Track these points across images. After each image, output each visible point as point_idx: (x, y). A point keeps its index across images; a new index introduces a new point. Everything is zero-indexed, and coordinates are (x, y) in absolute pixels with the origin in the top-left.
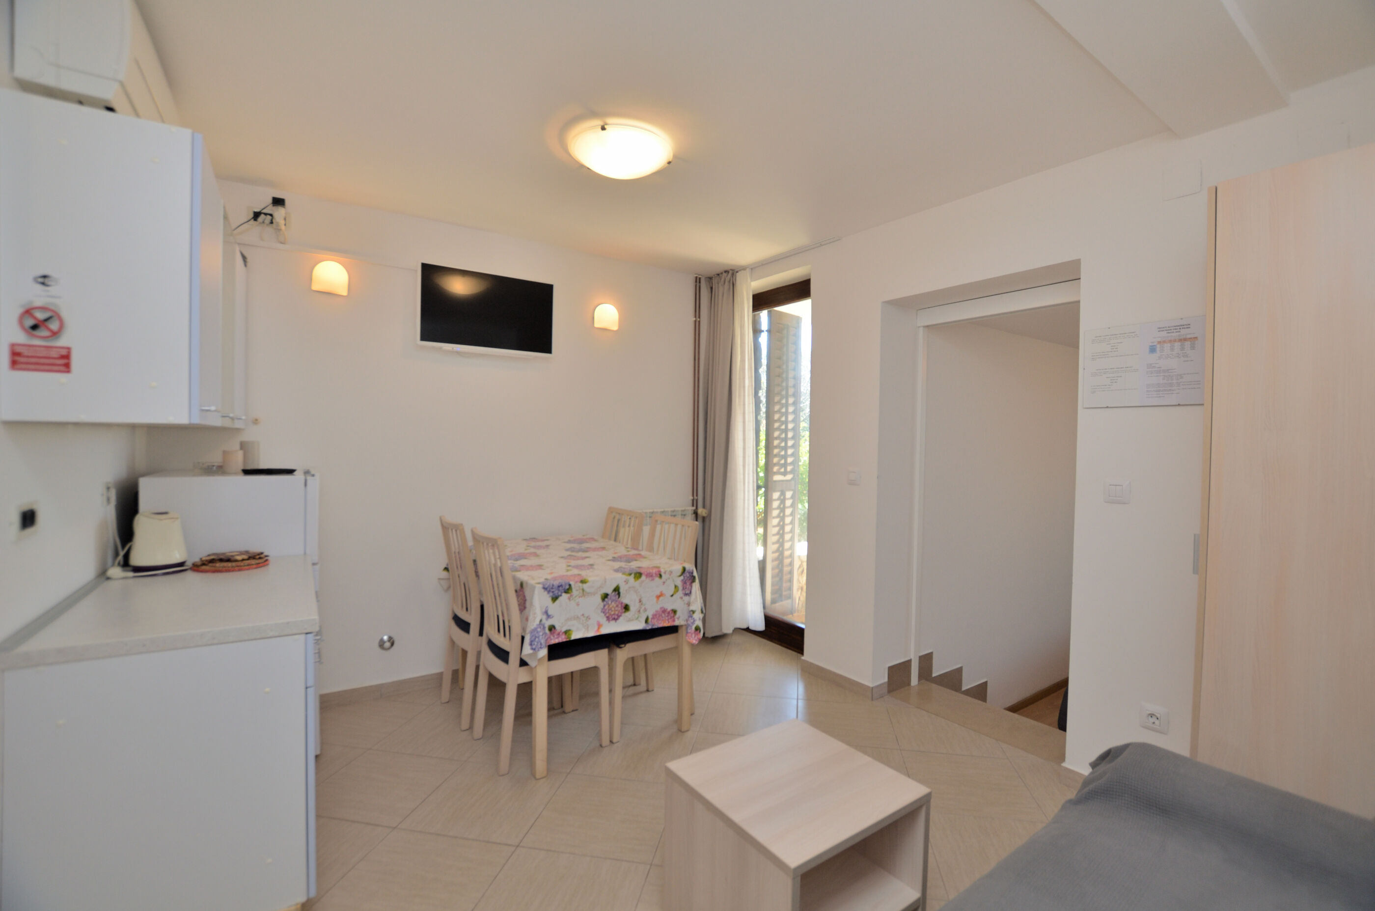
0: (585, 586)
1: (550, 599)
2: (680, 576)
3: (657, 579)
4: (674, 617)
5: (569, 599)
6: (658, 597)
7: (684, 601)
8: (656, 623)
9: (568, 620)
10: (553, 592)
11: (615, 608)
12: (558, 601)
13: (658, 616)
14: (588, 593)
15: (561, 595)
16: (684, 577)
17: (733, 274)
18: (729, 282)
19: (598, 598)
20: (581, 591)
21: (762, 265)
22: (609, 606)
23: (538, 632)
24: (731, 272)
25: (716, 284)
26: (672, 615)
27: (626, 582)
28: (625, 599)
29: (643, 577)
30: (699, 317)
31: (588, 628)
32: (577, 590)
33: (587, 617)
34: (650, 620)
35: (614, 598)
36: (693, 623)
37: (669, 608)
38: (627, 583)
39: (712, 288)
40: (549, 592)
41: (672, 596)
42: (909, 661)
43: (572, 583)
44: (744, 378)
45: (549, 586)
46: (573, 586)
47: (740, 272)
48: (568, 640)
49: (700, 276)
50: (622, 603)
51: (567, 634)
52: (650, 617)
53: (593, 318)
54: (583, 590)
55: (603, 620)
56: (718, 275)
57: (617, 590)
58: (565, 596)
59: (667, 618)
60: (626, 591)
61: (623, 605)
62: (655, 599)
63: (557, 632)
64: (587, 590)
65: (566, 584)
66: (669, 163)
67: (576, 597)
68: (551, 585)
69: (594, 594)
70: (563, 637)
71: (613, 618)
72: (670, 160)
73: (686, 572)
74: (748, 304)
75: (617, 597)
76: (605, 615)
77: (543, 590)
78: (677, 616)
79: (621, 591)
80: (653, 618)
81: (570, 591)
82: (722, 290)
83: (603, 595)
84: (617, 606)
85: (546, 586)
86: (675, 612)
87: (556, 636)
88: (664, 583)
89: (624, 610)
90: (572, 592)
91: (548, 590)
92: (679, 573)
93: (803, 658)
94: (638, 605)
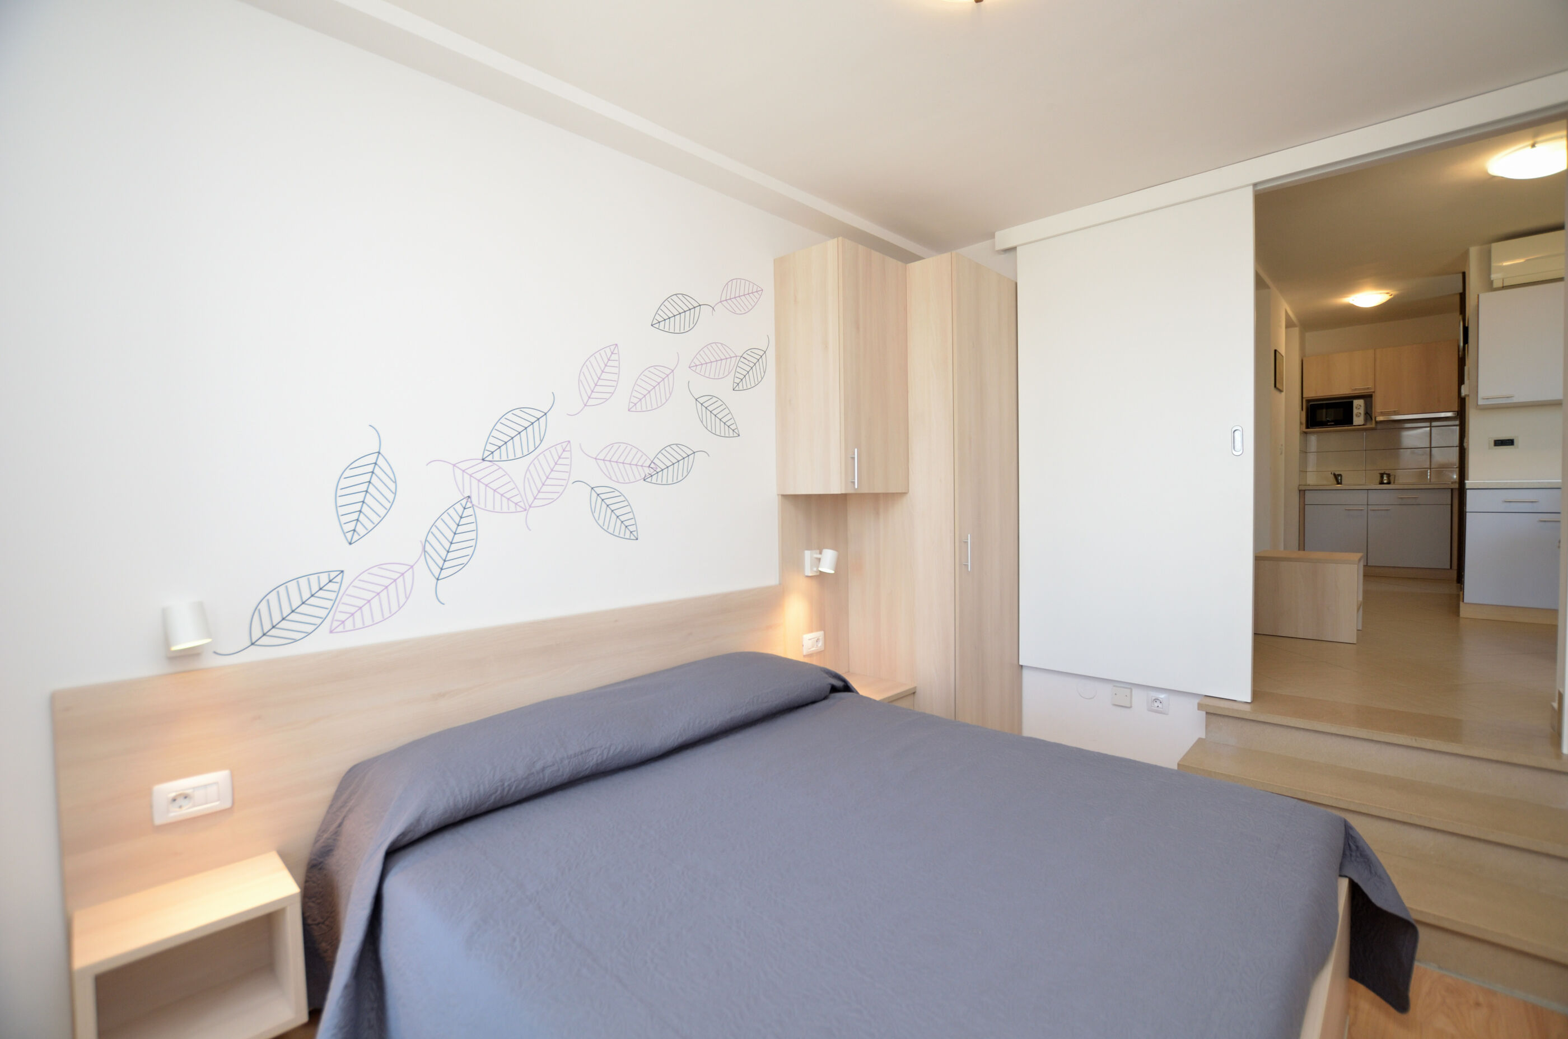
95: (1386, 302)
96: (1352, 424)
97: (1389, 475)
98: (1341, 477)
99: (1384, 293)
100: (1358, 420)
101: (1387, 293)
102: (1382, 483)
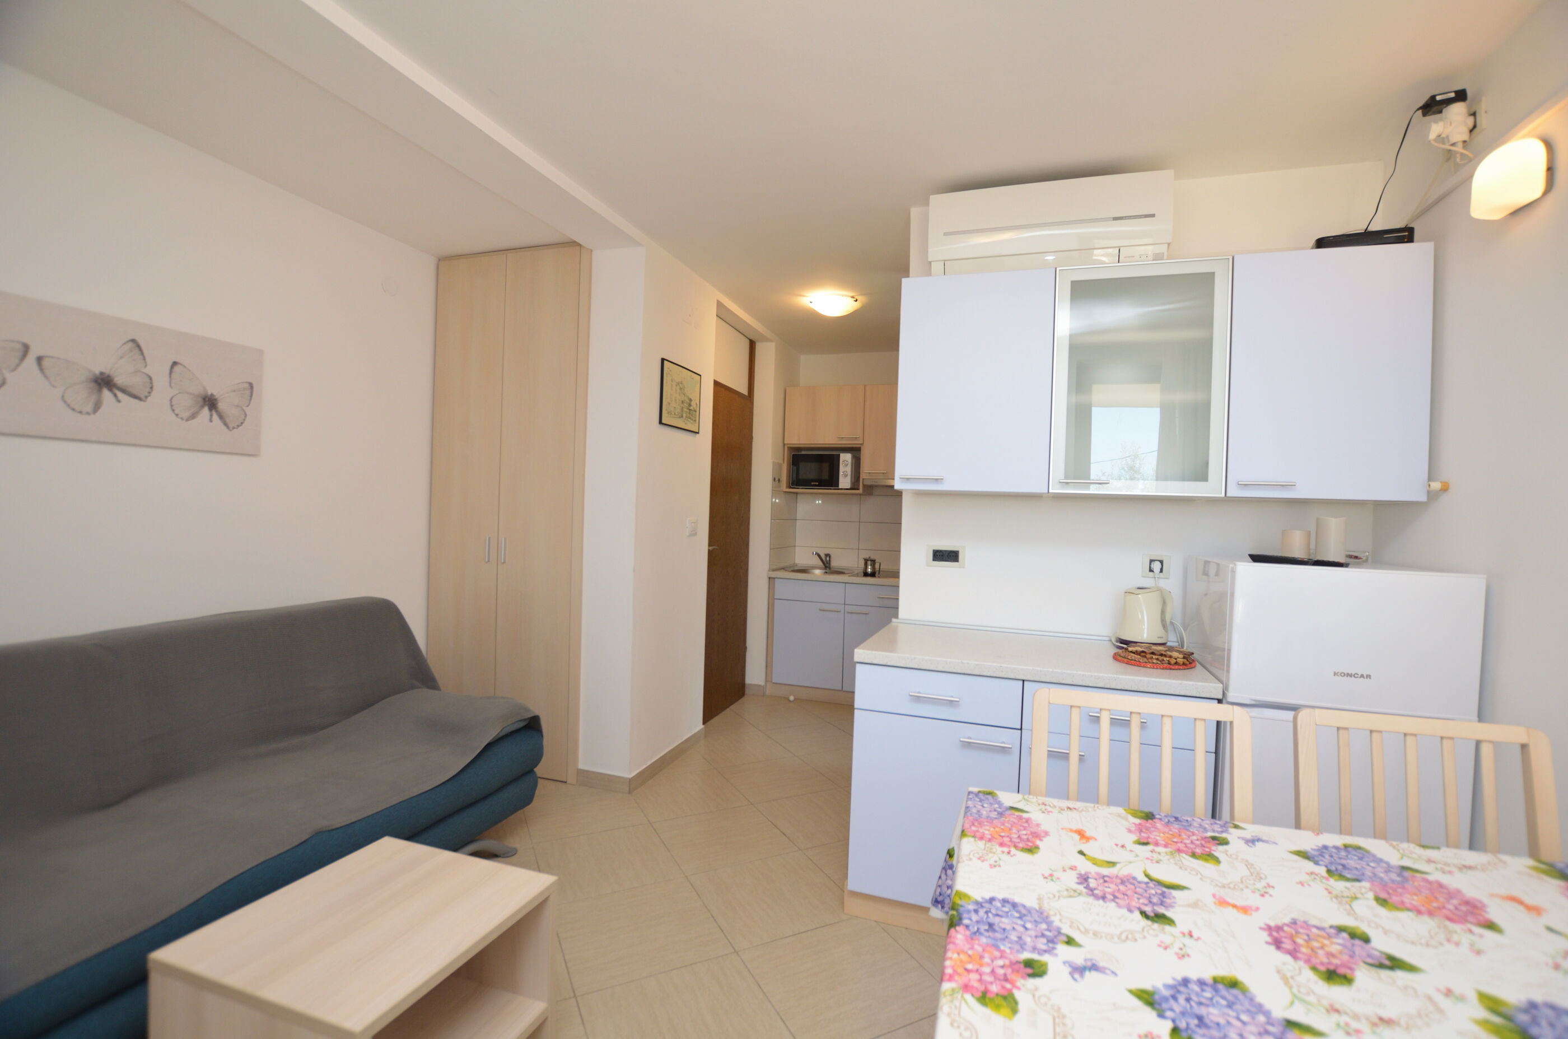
95: (853, 312)
96: (838, 486)
97: (873, 562)
98: (830, 557)
99: (848, 296)
100: (845, 481)
101: (853, 297)
102: (866, 574)
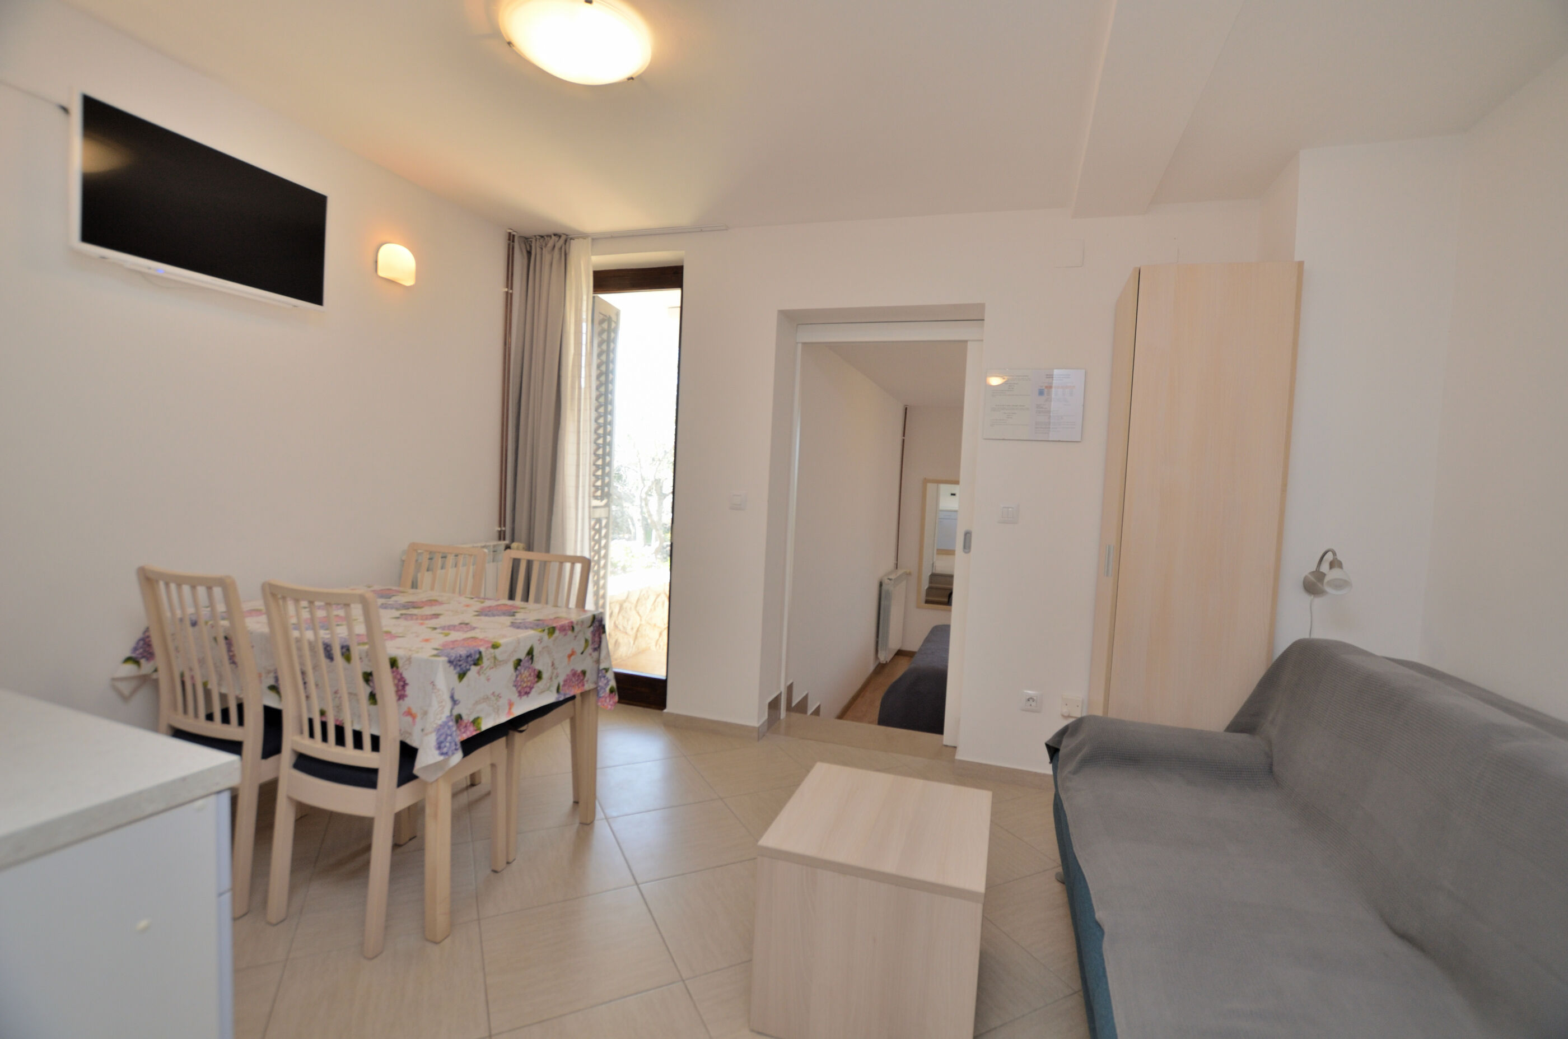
0: (497, 651)
1: (456, 677)
2: (590, 627)
3: (570, 632)
4: (583, 679)
5: (478, 673)
6: (570, 656)
7: (592, 657)
8: (567, 692)
9: (477, 703)
10: (460, 666)
11: (527, 678)
12: (465, 679)
13: (568, 681)
14: (500, 661)
15: (469, 670)
16: (594, 627)
17: (566, 241)
18: (561, 248)
19: (510, 667)
20: (493, 661)
21: (612, 237)
22: (521, 676)
23: (449, 728)
24: (563, 238)
25: (538, 250)
26: (582, 678)
27: (540, 640)
28: (538, 665)
29: (557, 633)
30: (512, 289)
31: (498, 710)
32: (488, 659)
33: (498, 696)
34: (561, 688)
35: (527, 664)
36: (607, 684)
37: (579, 670)
38: (541, 642)
39: (529, 253)
40: (455, 667)
41: (582, 653)
42: (780, 694)
43: (482, 649)
44: (580, 377)
45: (456, 657)
46: (483, 654)
47: (576, 241)
48: (478, 732)
49: (515, 233)
50: (535, 670)
51: (476, 724)
52: (562, 684)
53: (376, 262)
54: (495, 658)
55: (514, 696)
56: (542, 237)
57: (530, 653)
58: (474, 669)
59: (577, 683)
60: (540, 652)
61: (536, 673)
62: (566, 659)
63: (464, 724)
64: (499, 657)
65: (475, 652)
66: (632, 78)
67: (487, 668)
68: (458, 655)
69: (505, 662)
70: (472, 728)
71: (524, 692)
72: (634, 77)
73: (595, 620)
74: (587, 282)
75: (530, 662)
76: (517, 689)
77: (448, 665)
78: (586, 679)
79: (535, 653)
80: (564, 685)
81: (480, 662)
82: (547, 257)
83: (516, 662)
84: (530, 675)
85: (453, 658)
86: (584, 673)
87: (463, 730)
88: (576, 637)
89: (536, 680)
90: (482, 663)
91: (454, 663)
92: (589, 623)
93: (665, 711)
94: (550, 669)
